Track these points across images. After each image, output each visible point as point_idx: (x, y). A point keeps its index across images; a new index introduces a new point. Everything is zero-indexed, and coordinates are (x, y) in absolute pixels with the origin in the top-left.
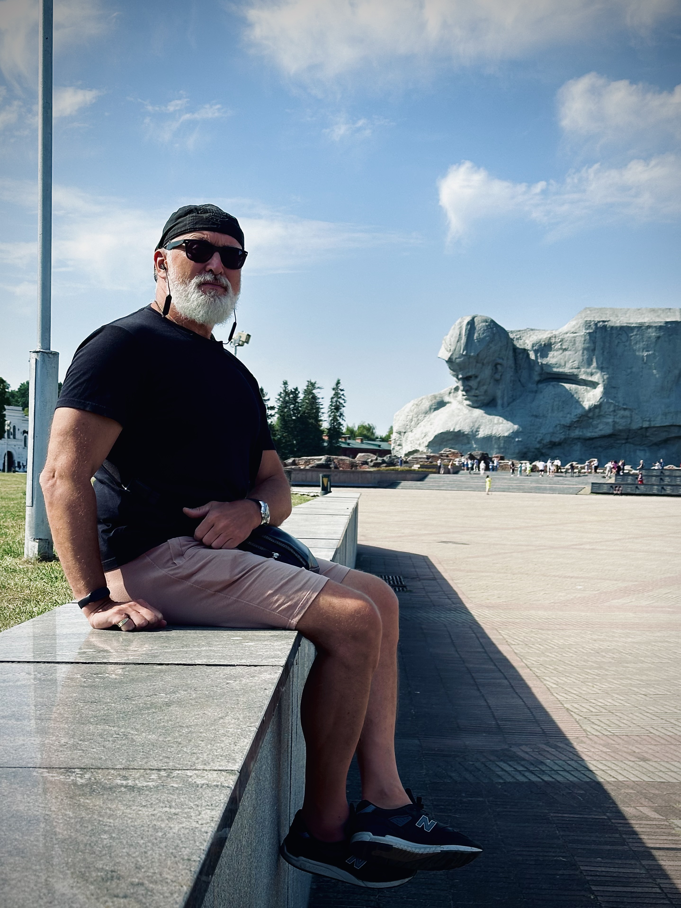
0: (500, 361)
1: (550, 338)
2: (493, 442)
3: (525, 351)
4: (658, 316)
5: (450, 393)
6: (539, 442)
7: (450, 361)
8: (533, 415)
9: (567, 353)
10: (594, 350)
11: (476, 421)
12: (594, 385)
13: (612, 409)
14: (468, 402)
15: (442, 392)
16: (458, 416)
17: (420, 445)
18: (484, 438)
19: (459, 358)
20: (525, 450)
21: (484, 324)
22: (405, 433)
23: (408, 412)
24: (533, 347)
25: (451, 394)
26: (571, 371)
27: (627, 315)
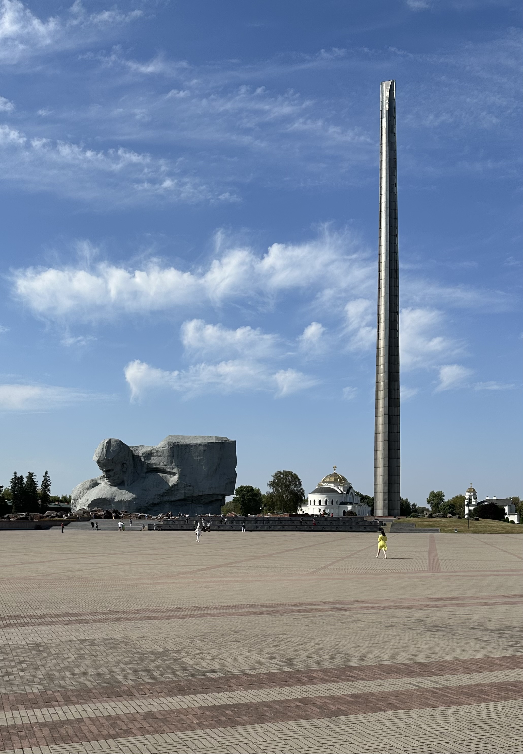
0: (125, 462)
1: (151, 450)
2: (123, 504)
3: (139, 457)
4: (205, 440)
5: (101, 478)
6: (147, 503)
7: (98, 462)
8: (143, 490)
9: (160, 458)
10: (173, 456)
11: (113, 493)
12: (174, 474)
13: (183, 486)
14: (109, 483)
15: (97, 478)
16: (104, 490)
17: (84, 506)
18: (118, 502)
19: (103, 460)
20: (139, 508)
21: (116, 443)
22: (77, 499)
23: (78, 489)
24: (143, 455)
25: (101, 479)
26: (162, 467)
27: (190, 439)
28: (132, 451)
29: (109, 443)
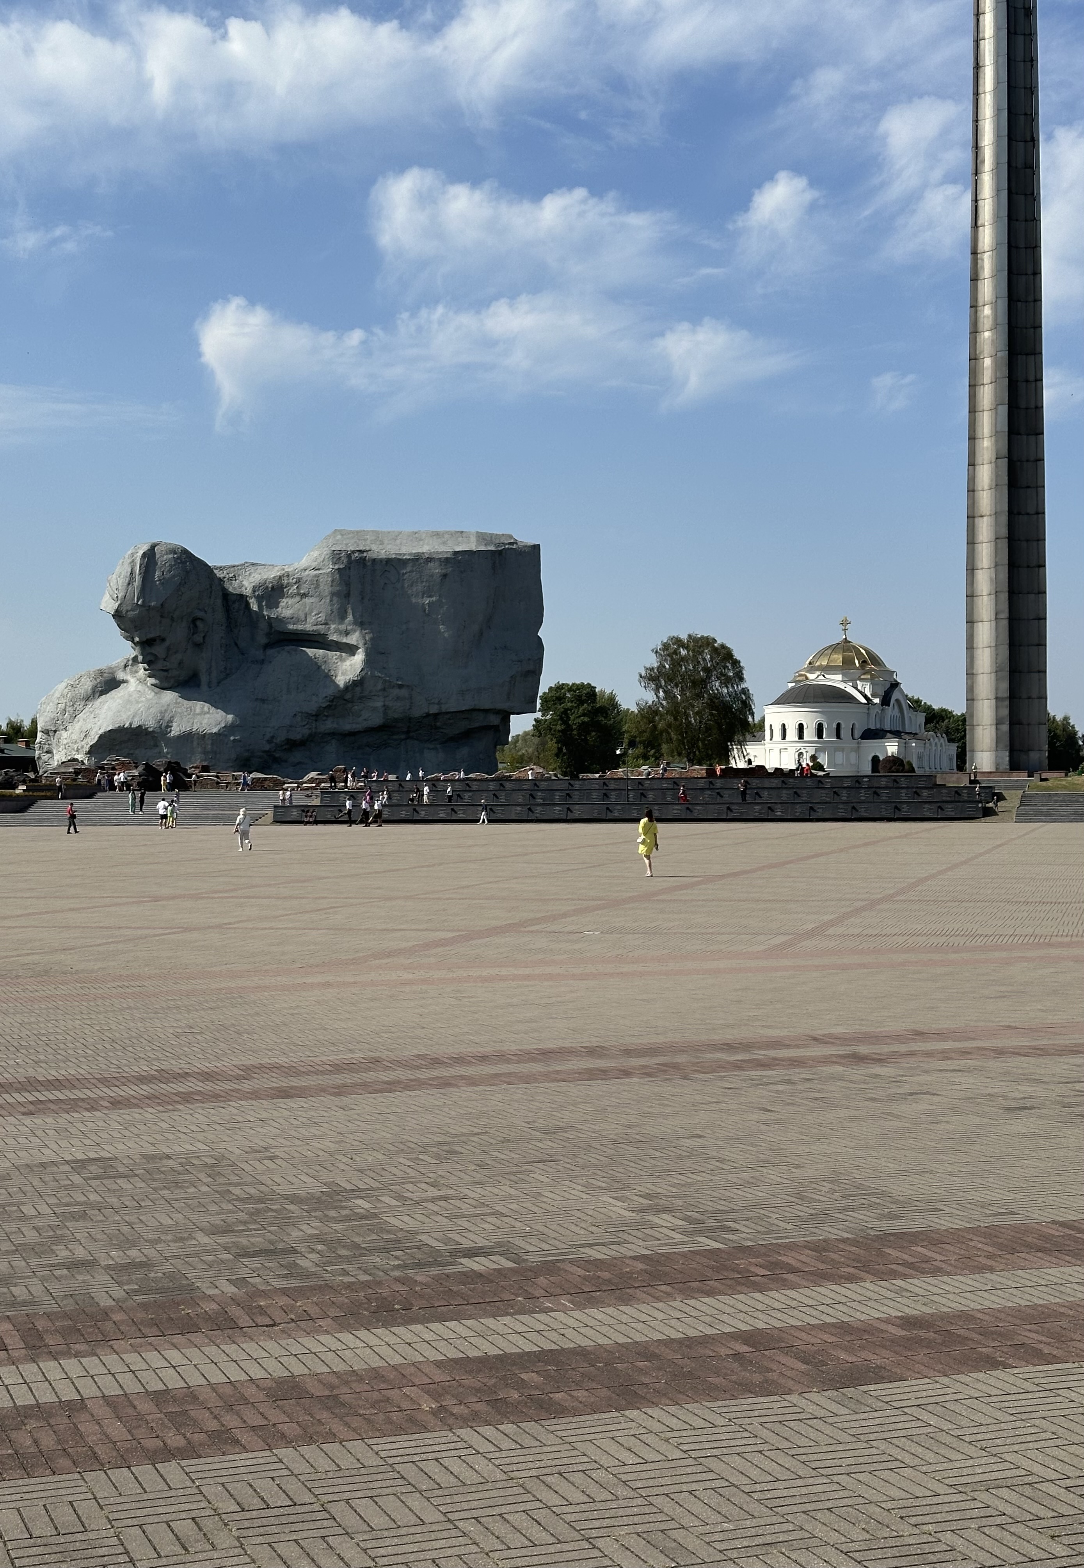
0: (200, 614)
1: (280, 577)
2: (195, 743)
3: (242, 597)
4: (444, 543)
5: (126, 666)
6: (269, 742)
7: (118, 615)
8: (257, 699)
9: (307, 600)
10: (348, 595)
11: (166, 711)
12: (351, 650)
13: (380, 686)
14: (153, 681)
15: (114, 664)
16: (138, 702)
17: (78, 750)
18: (179, 737)
19: (132, 610)
20: (246, 754)
21: (171, 556)
22: (55, 731)
23: (58, 698)
24: (254, 591)
25: (128, 669)
26: (315, 628)
27: (398, 542)
28: (221, 580)
29: (150, 556)
